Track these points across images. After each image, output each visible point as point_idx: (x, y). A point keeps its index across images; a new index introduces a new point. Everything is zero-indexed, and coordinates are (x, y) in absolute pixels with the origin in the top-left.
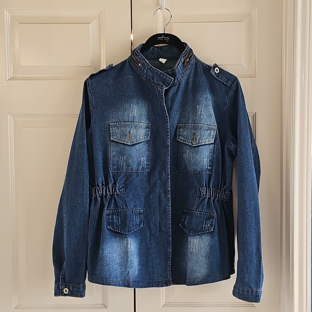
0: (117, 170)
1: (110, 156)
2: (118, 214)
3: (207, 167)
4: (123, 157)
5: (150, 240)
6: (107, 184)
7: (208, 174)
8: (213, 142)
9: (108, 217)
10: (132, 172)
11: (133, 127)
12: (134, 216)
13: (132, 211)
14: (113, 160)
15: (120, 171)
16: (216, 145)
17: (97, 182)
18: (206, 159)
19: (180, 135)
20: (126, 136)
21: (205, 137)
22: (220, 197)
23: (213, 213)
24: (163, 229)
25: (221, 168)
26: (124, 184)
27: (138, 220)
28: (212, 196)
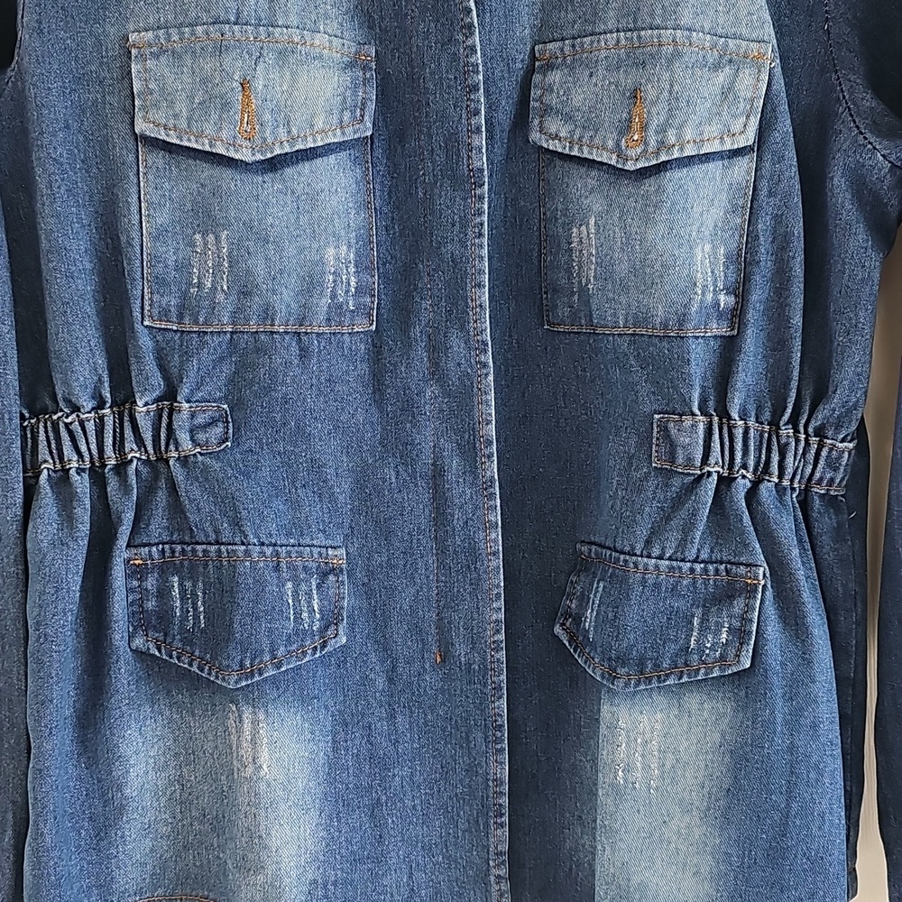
0: (181, 317)
1: (135, 235)
2: (192, 568)
3: (709, 297)
4: (211, 238)
5: (392, 716)
6: (124, 399)
7: (715, 337)
8: (749, 138)
9: (135, 583)
10: (269, 328)
11: (270, 58)
12: (289, 585)
13: (278, 555)
14: (155, 259)
15: (196, 322)
16: (767, 157)
17: (66, 383)
18: (708, 247)
19: (546, 110)
20: (226, 106)
21: (703, 108)
22: (790, 471)
23: (747, 565)
24: (461, 650)
25: (798, 301)
26: (225, 399)
27: (310, 605)
28: (744, 466)
